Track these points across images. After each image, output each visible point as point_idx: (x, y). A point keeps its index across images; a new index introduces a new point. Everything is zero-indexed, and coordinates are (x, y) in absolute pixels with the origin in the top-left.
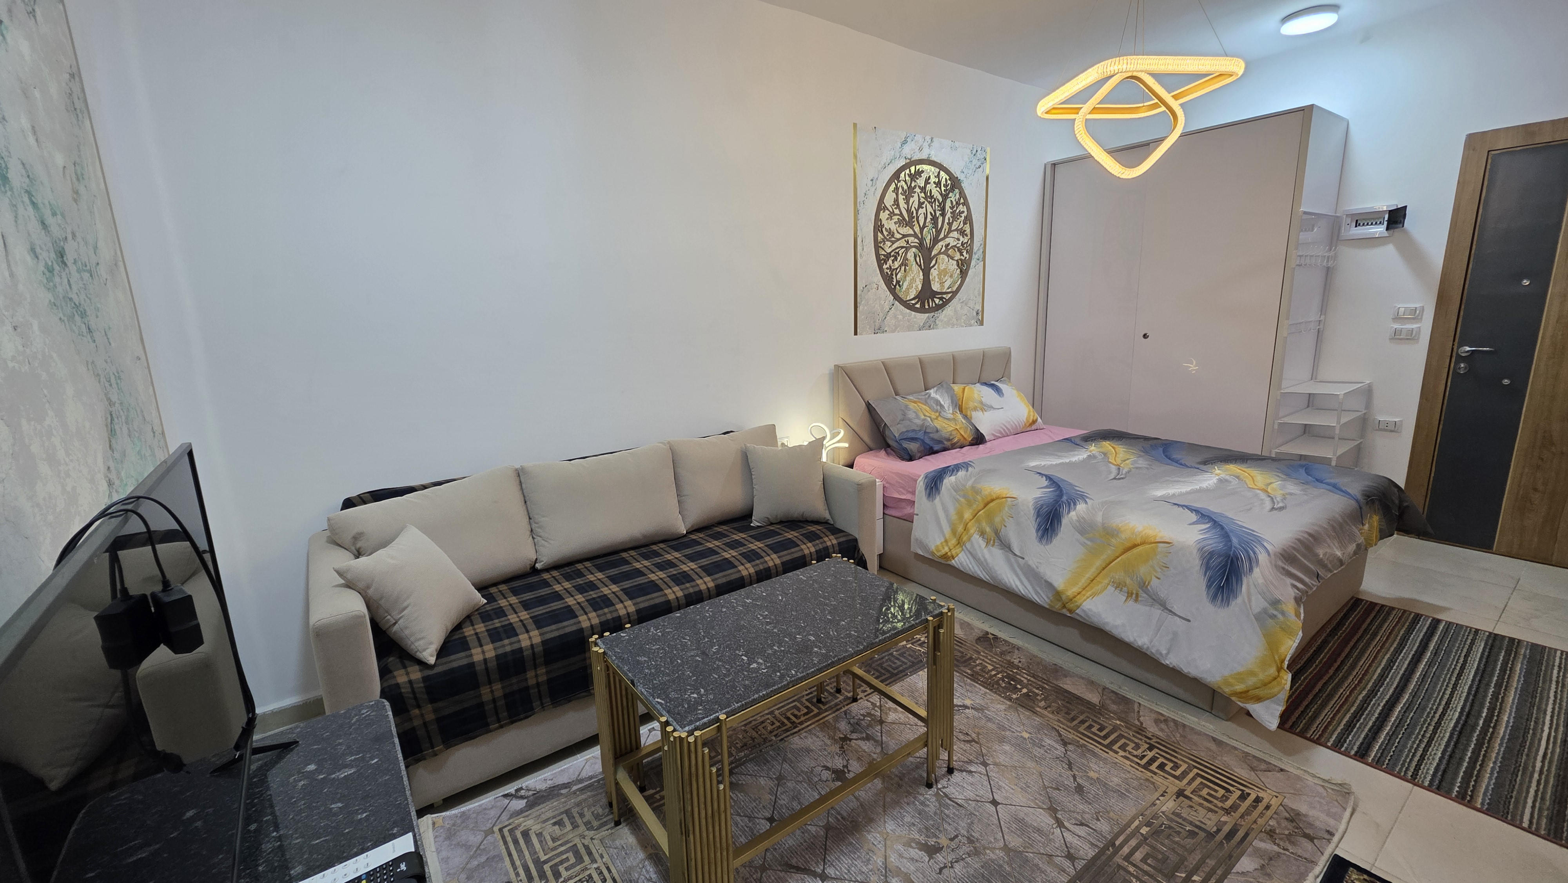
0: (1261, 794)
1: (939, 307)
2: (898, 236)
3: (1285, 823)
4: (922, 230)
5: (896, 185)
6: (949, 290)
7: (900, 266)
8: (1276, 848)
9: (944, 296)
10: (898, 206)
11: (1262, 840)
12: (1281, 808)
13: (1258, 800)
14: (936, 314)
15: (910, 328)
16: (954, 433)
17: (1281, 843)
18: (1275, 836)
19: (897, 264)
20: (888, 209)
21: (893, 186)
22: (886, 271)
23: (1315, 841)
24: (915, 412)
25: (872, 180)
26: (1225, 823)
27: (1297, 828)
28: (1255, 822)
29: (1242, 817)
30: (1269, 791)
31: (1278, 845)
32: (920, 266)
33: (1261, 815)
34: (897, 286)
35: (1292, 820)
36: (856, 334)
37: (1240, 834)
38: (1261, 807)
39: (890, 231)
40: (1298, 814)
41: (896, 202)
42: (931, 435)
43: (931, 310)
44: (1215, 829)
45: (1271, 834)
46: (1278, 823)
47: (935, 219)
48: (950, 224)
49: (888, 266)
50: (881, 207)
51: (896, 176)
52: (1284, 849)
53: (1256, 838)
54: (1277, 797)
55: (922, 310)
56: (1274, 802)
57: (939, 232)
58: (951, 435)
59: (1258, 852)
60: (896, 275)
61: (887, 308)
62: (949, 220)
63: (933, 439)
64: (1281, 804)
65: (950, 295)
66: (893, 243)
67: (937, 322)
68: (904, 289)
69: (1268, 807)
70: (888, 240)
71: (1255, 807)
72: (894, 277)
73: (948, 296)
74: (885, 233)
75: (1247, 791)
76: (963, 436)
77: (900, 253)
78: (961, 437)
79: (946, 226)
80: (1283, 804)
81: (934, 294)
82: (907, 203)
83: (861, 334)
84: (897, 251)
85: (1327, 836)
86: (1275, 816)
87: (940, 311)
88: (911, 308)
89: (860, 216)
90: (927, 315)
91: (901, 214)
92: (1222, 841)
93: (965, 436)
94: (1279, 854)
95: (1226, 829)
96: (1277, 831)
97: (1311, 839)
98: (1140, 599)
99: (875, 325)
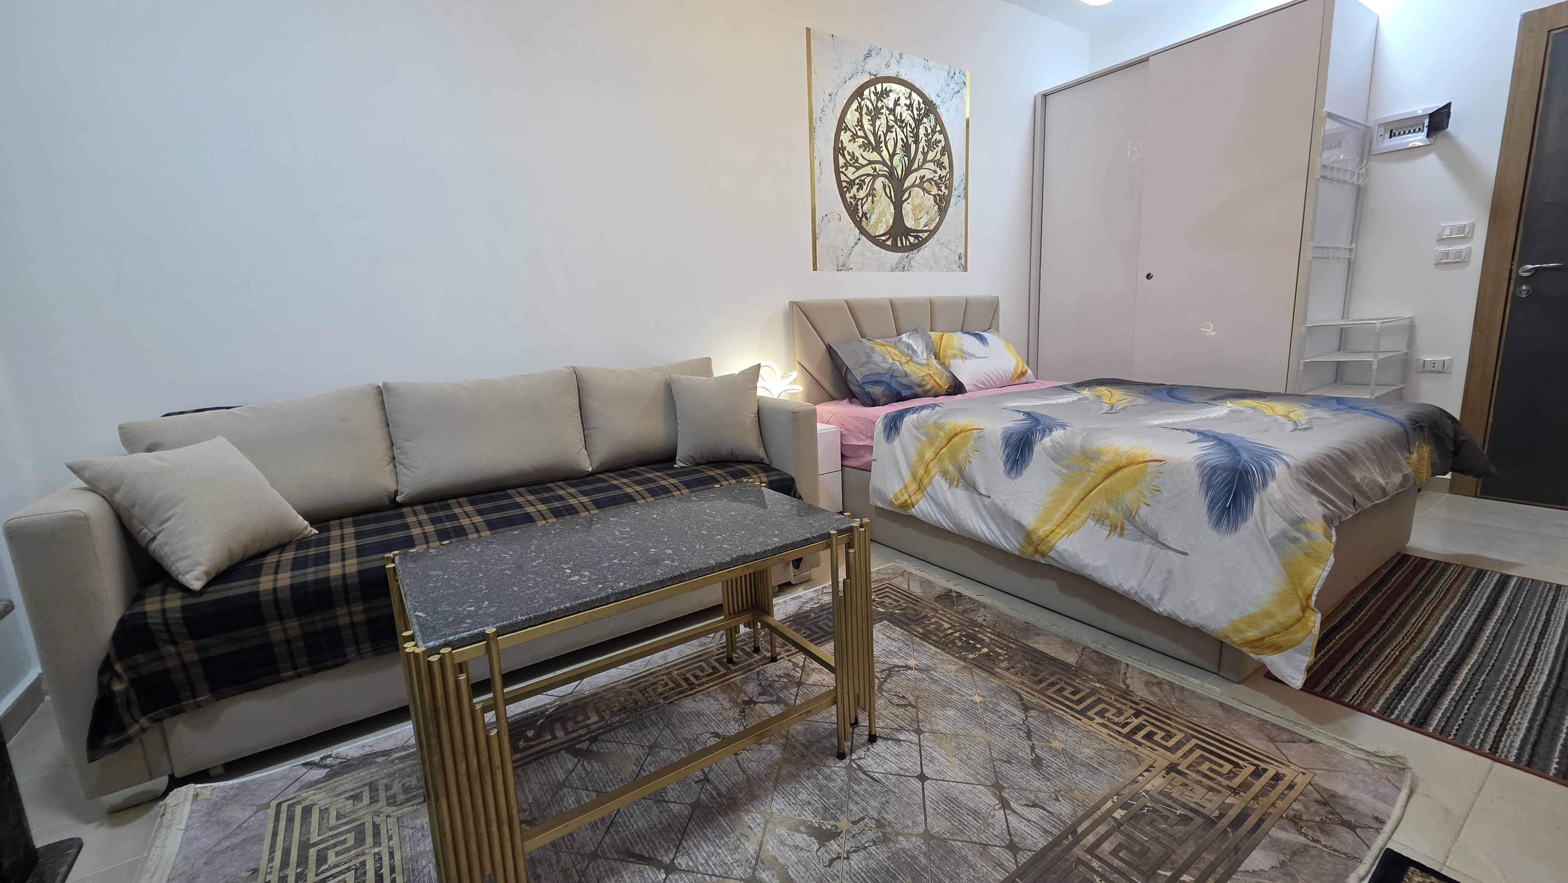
0: (1282, 770)
1: (913, 247)
2: (862, 161)
3: (1314, 807)
4: (892, 156)
5: (860, 103)
6: (926, 228)
7: (867, 196)
8: (1302, 839)
9: (920, 235)
10: (862, 128)
11: (1282, 829)
12: (1310, 787)
13: (1277, 777)
14: (911, 254)
15: (880, 268)
16: (927, 378)
17: (1310, 833)
18: (1302, 824)
19: (862, 194)
20: (850, 130)
21: (855, 105)
22: (849, 200)
23: (1358, 830)
24: (882, 355)
25: (830, 95)
26: (1232, 806)
27: (1332, 814)
28: (1273, 805)
29: (1255, 798)
30: (1292, 766)
31: (1306, 835)
32: (890, 198)
33: (1282, 796)
34: (864, 219)
35: (1325, 804)
36: (815, 269)
37: (1252, 820)
38: (1282, 786)
39: (853, 156)
40: (1333, 795)
41: (860, 121)
42: (899, 379)
43: (903, 249)
44: (1217, 813)
45: (1296, 821)
46: (1305, 806)
47: (906, 147)
48: (925, 154)
49: (851, 194)
50: (841, 126)
51: (859, 93)
52: (1314, 841)
53: (1273, 826)
54: (1304, 774)
55: (894, 248)
56: (1301, 781)
57: (911, 162)
58: (923, 380)
59: (1276, 845)
60: (862, 206)
61: (852, 242)
62: (923, 148)
63: (900, 384)
64: (1310, 783)
65: (926, 234)
66: (858, 169)
67: (912, 263)
68: (872, 223)
69: (1291, 787)
70: (851, 165)
71: (1274, 787)
72: (860, 207)
73: (925, 235)
74: (848, 158)
75: (1263, 766)
76: (937, 383)
77: (867, 180)
78: (935, 384)
79: (920, 156)
80: (1312, 782)
81: (908, 232)
82: (873, 125)
83: (821, 270)
84: (863, 178)
85: (1377, 825)
86: (1300, 798)
87: (915, 251)
88: (882, 245)
89: (816, 135)
90: (900, 254)
91: (866, 137)
92: (1225, 830)
93: (941, 384)
94: (1306, 847)
95: (1233, 813)
96: (1304, 817)
97: (1352, 827)
98: (1125, 532)
99: (838, 261)
